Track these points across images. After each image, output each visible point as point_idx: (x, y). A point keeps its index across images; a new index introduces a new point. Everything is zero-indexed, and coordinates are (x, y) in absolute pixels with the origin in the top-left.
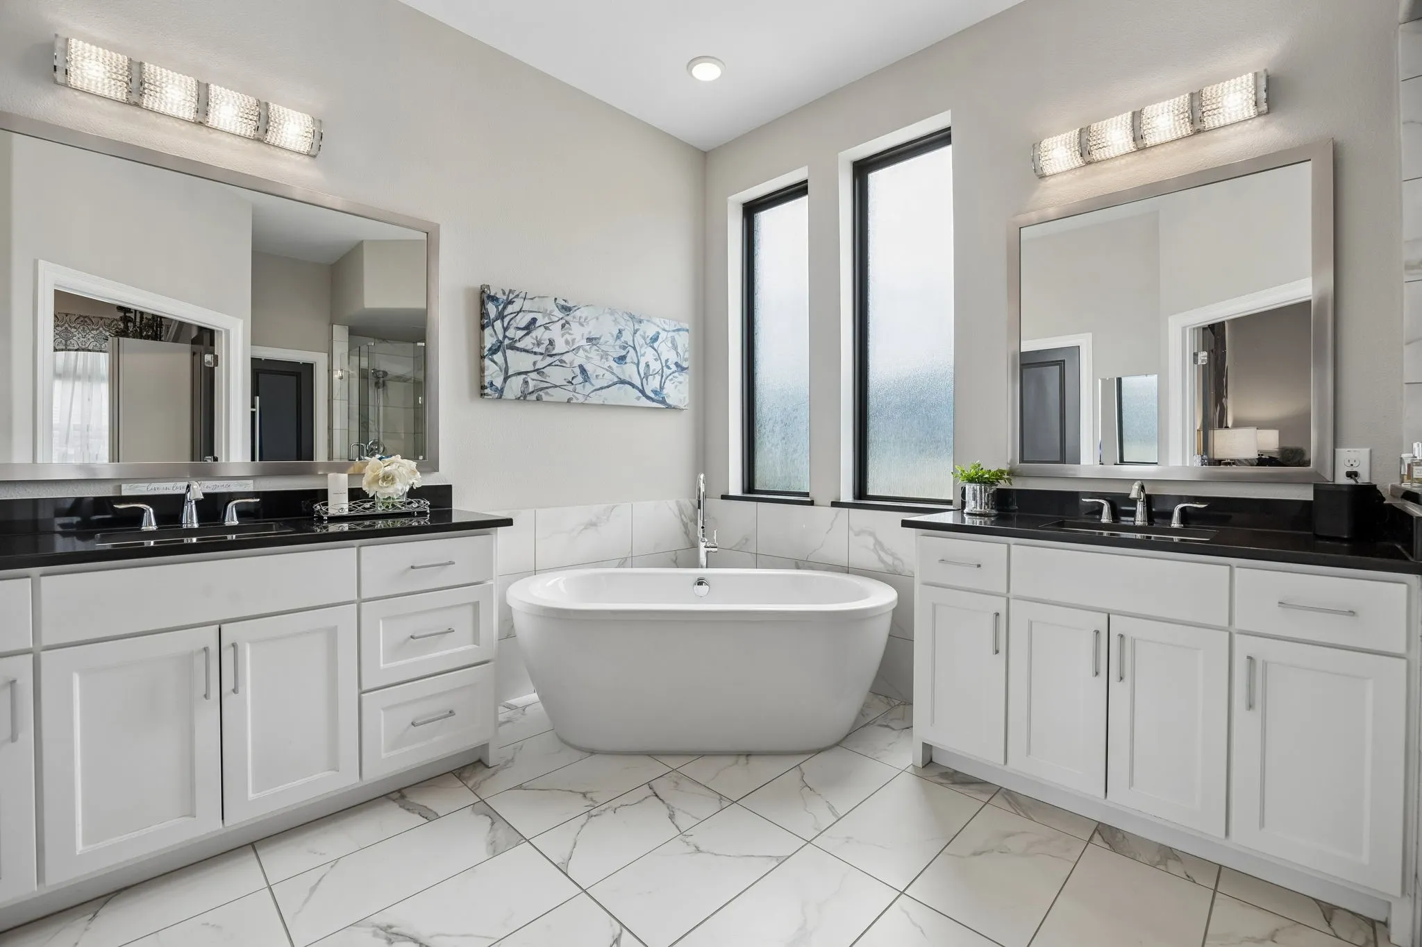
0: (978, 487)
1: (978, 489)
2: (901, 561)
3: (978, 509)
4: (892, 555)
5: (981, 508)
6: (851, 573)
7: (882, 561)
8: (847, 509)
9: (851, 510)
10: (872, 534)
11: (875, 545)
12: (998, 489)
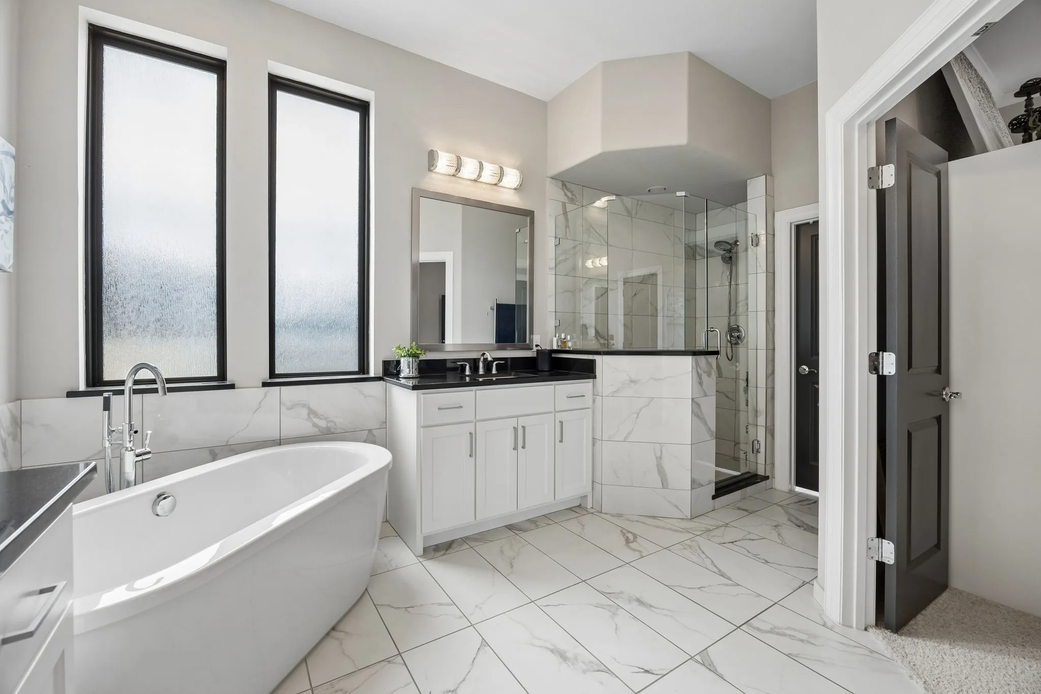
0: (411, 360)
1: (411, 361)
2: (334, 422)
3: (411, 374)
4: (326, 419)
5: (413, 373)
6: (284, 444)
7: (315, 425)
8: (278, 387)
9: (281, 387)
10: (304, 406)
11: (309, 414)
12: (420, 361)
